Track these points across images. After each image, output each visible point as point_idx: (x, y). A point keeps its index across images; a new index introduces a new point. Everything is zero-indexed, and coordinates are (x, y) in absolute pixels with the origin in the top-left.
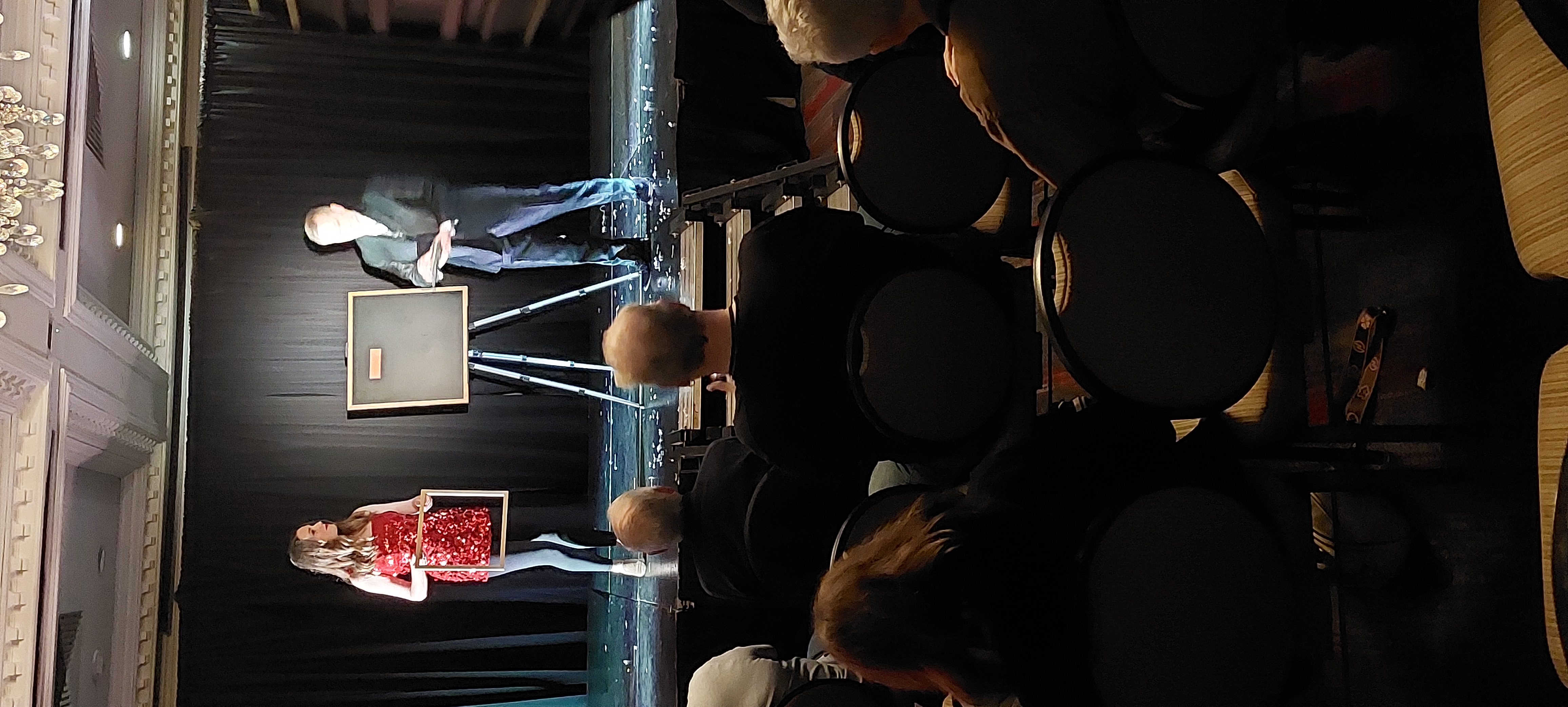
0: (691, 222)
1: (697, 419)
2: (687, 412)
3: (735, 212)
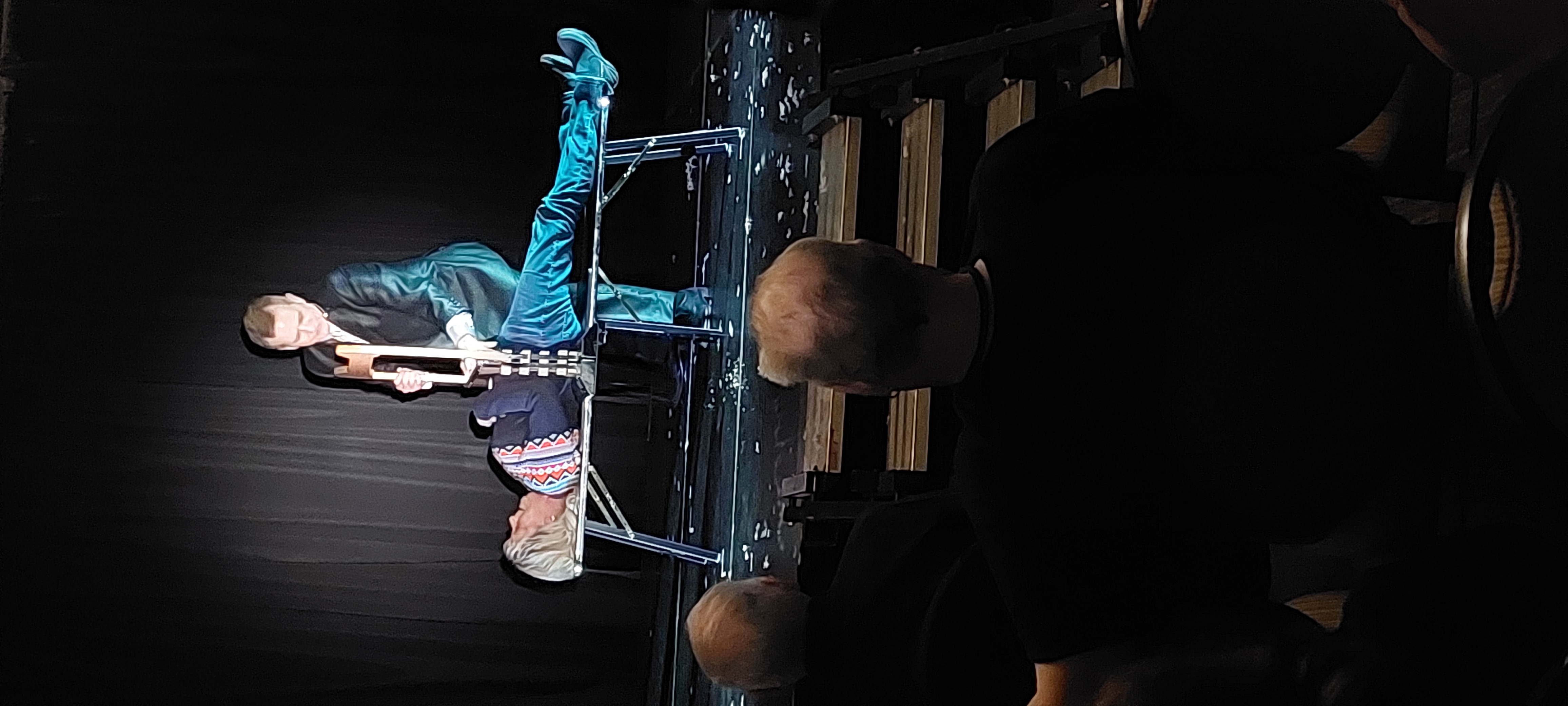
0: (842, 117)
1: (836, 454)
2: (819, 442)
3: (918, 102)
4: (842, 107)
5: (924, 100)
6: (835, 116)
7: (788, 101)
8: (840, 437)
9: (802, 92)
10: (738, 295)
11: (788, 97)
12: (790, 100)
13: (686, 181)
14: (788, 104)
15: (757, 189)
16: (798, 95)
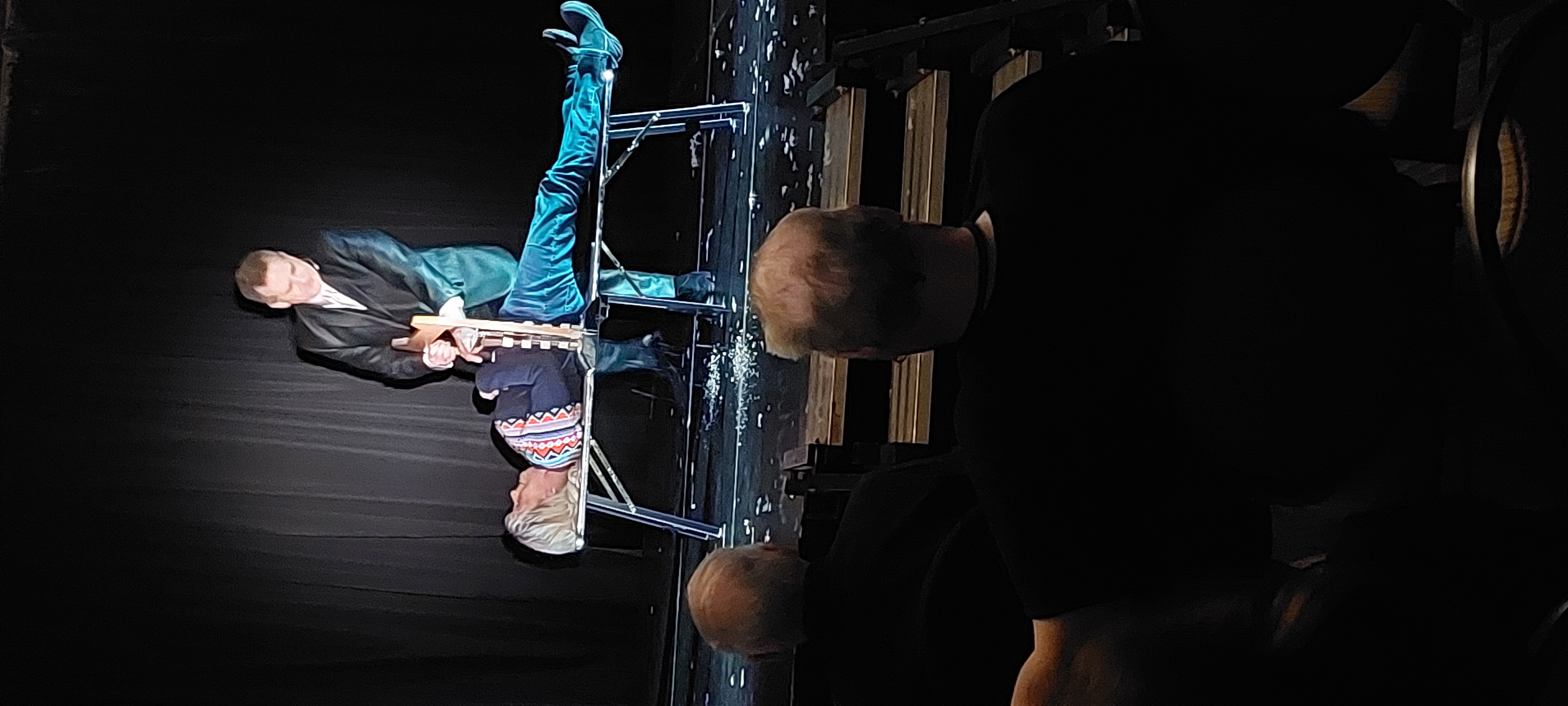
0: (846, 89)
1: (839, 425)
2: (821, 415)
3: (923, 73)
4: (847, 79)
5: (928, 71)
6: (840, 88)
7: (793, 74)
8: (842, 410)
9: (807, 64)
10: (741, 270)
11: (793, 70)
12: (795, 73)
13: (691, 157)
14: (792, 77)
15: (762, 164)
16: (802, 68)
